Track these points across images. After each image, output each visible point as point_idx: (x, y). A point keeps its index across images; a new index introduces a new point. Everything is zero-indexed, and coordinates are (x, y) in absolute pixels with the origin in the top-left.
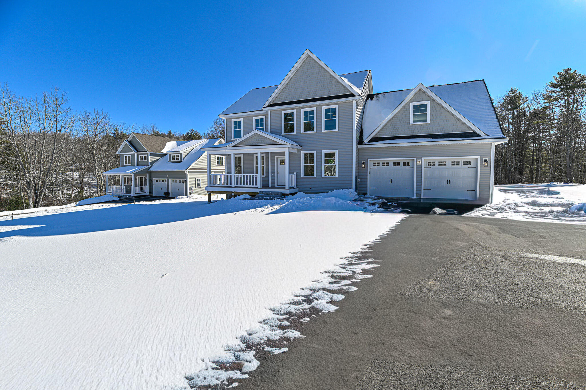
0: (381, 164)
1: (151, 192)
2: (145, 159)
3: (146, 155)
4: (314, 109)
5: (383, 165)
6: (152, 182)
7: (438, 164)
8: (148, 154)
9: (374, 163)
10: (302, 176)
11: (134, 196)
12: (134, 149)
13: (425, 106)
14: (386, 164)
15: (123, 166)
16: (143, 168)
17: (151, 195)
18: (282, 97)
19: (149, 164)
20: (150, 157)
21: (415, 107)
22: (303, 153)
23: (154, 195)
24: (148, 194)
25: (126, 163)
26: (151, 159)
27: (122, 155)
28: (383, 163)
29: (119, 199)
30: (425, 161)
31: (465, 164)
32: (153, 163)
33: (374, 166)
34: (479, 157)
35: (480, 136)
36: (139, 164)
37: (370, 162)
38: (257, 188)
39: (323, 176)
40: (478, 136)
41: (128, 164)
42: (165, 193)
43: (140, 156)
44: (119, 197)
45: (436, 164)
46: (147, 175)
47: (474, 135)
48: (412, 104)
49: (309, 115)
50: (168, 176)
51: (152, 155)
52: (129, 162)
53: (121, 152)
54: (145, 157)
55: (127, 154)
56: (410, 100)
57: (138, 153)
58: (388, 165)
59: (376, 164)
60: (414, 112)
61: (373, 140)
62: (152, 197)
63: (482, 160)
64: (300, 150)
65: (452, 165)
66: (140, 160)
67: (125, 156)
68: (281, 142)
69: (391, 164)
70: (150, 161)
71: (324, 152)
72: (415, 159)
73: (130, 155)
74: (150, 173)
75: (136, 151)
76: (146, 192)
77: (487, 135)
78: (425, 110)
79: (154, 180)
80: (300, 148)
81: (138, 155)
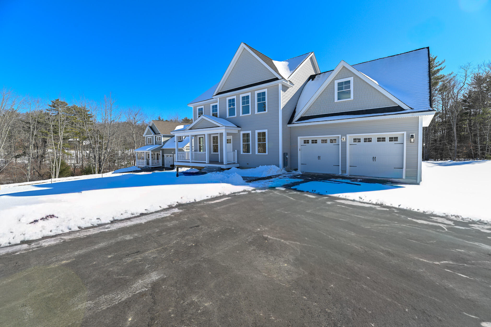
0: (310, 142)
1: (163, 164)
2: (160, 140)
3: (160, 137)
4: (249, 94)
5: (312, 143)
6: (164, 156)
7: (363, 140)
8: (161, 136)
9: (304, 141)
10: (242, 153)
11: (151, 168)
12: (153, 132)
13: (349, 82)
14: (314, 142)
15: (147, 145)
16: (158, 146)
17: (164, 166)
18: (227, 86)
19: (162, 143)
20: (162, 138)
21: (339, 84)
22: (242, 133)
23: (165, 166)
24: (161, 166)
25: (149, 143)
26: (163, 139)
27: (147, 137)
28: (312, 141)
29: (140, 169)
30: (349, 138)
31: (391, 139)
32: (165, 142)
33: (304, 143)
34: (405, 133)
35: (404, 110)
36: (157, 143)
37: (300, 140)
38: (205, 163)
39: (257, 153)
40: (402, 109)
41: (150, 144)
42: (171, 166)
43: (157, 137)
44: (141, 168)
45: (361, 140)
46: (161, 151)
47: (398, 109)
48: (336, 82)
49: (246, 99)
50: (173, 152)
51: (164, 136)
52: (150, 142)
53: (146, 135)
54: (160, 138)
55: (149, 136)
56: (335, 78)
57: (156, 135)
58: (316, 143)
59: (306, 142)
60: (339, 89)
61: (302, 119)
62: (164, 168)
63: (407, 135)
64: (240, 130)
65: (378, 141)
66: (157, 141)
67: (148, 137)
68: (219, 125)
69: (319, 141)
70: (162, 141)
71: (257, 132)
72: (340, 136)
73: (151, 137)
74: (163, 150)
75: (154, 134)
76: (160, 164)
77: (411, 108)
78: (349, 87)
79: (165, 155)
80: (239, 129)
81: (156, 136)
